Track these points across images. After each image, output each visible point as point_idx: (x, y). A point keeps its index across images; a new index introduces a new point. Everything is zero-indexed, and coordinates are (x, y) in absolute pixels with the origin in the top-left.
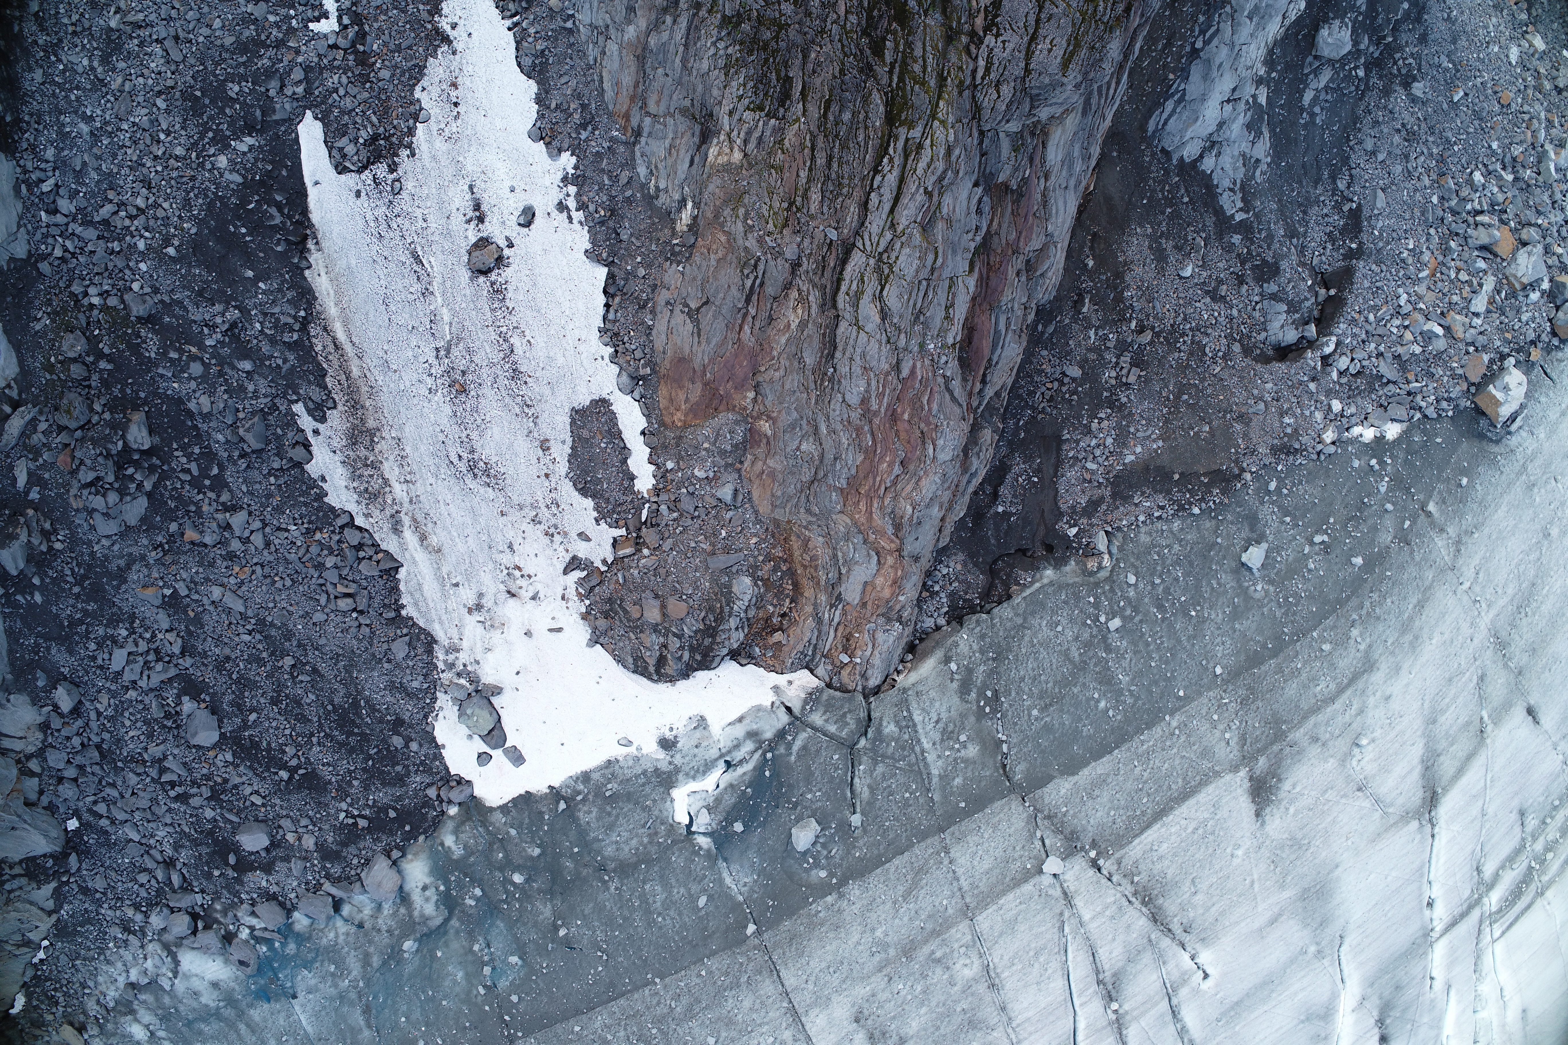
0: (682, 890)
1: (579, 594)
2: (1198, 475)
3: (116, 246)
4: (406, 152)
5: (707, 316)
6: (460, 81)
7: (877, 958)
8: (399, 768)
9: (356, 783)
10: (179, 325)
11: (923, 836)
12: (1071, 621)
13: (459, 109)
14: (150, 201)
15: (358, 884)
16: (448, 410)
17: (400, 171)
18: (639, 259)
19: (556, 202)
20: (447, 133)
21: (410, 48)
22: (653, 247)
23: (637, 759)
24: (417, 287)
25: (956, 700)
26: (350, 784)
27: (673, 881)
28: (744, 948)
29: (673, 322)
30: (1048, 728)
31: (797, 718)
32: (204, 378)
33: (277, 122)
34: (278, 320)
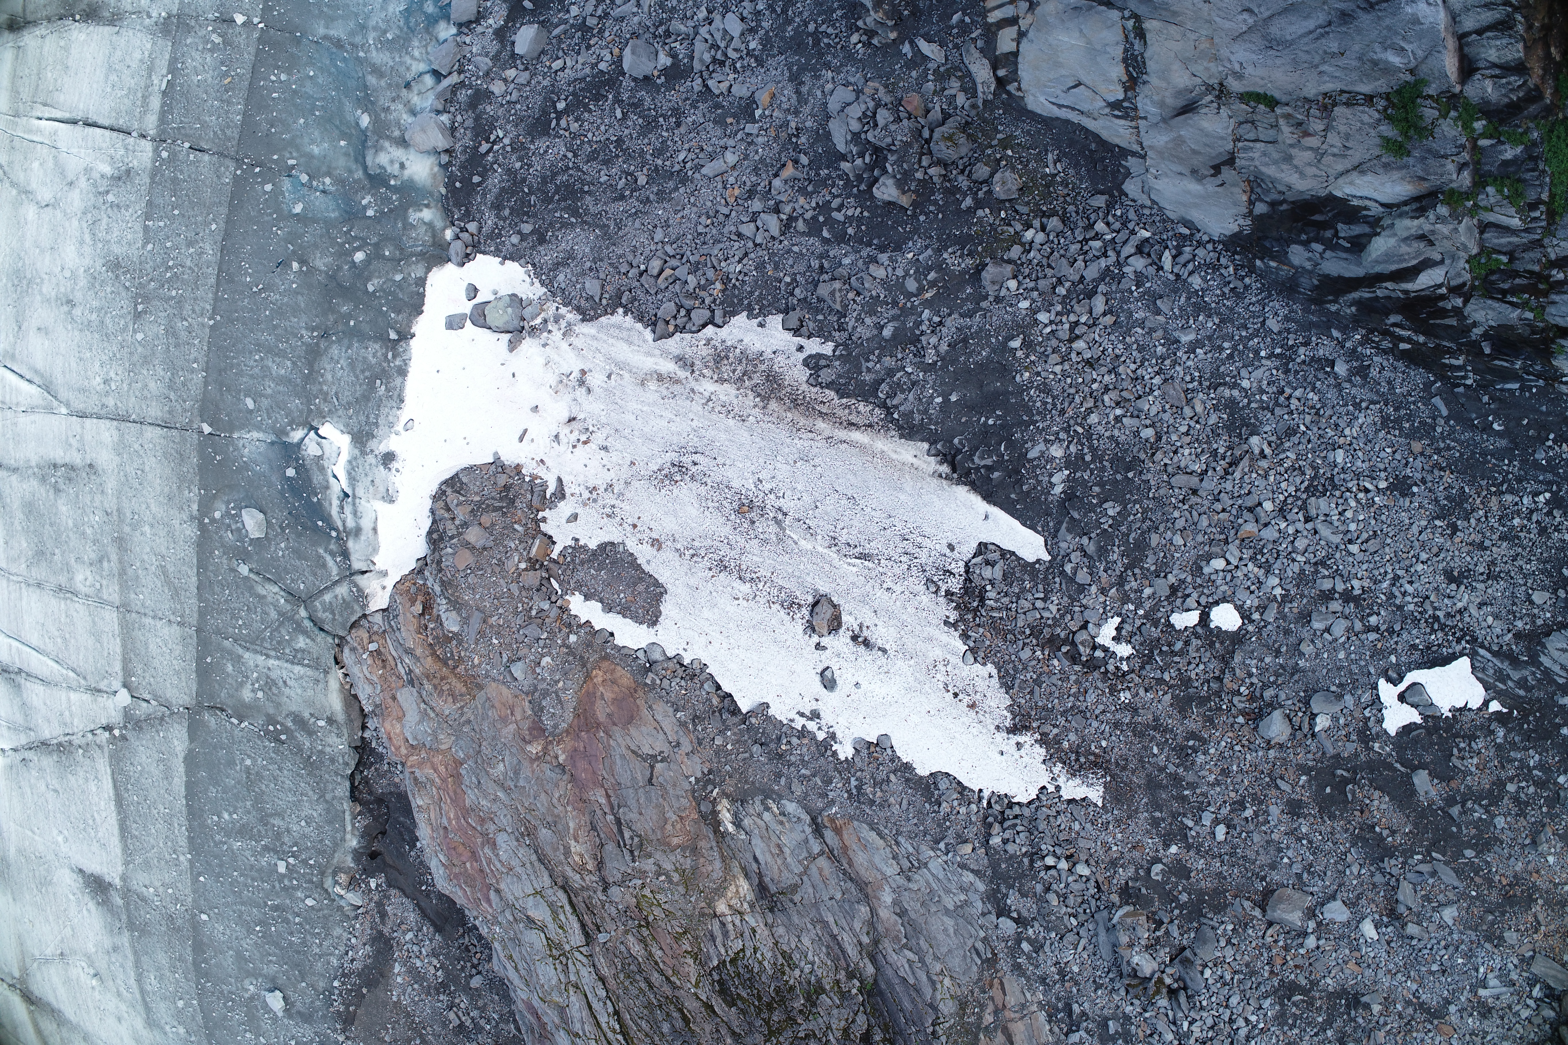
0: (269, 391)
1: (537, 477)
2: (358, 1006)
3: (1061, 291)
4: (953, 616)
5: (640, 772)
6: (972, 713)
7: (129, 515)
8: (507, 212)
9: (518, 165)
10: (957, 298)
11: (202, 613)
12: (304, 836)
13: (951, 694)
14: (1073, 355)
15: (440, 107)
16: (736, 484)
17: (942, 600)
18: (729, 747)
19: (822, 714)
20: (940, 667)
21: (1032, 693)
22: (728, 768)
23: (391, 425)
24: (844, 537)
25: (294, 708)
26: (520, 159)
27: (281, 388)
28: (196, 412)
29: (661, 736)
30: (231, 763)
31: (352, 574)
32: (900, 285)
33: (1060, 523)
34: (903, 391)
